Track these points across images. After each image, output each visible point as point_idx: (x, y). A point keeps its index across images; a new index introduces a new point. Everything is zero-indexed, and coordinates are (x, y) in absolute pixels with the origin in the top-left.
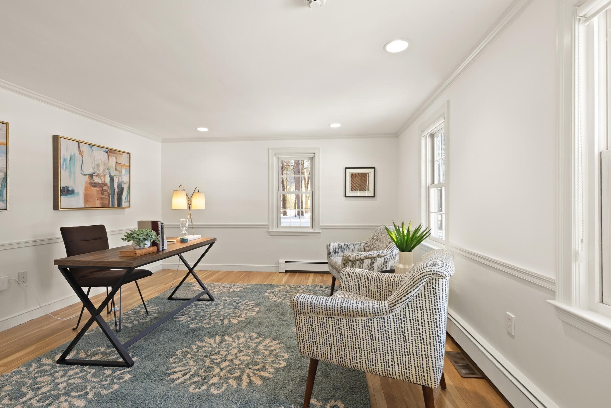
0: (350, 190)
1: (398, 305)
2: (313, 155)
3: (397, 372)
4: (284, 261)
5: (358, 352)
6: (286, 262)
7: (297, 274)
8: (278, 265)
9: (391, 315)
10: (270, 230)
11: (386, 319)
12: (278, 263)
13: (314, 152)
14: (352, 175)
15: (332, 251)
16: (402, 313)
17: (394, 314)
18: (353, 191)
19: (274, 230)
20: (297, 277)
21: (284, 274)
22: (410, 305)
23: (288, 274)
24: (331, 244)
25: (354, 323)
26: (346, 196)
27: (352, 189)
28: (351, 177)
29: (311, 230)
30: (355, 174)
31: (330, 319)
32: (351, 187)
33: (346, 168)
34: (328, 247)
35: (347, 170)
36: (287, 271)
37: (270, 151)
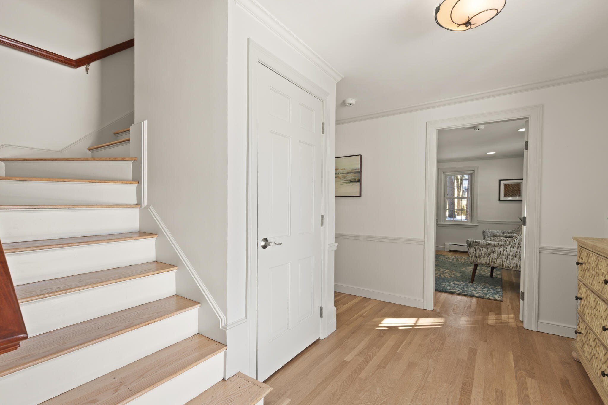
0: (504, 196)
1: (512, 242)
2: (473, 171)
3: (511, 266)
4: (449, 244)
5: (495, 260)
6: (450, 244)
7: (459, 253)
8: (444, 246)
9: (509, 246)
10: (438, 223)
11: (507, 247)
12: (444, 245)
13: (474, 169)
14: (506, 185)
15: (487, 235)
16: (514, 245)
17: (511, 246)
18: (506, 196)
19: (442, 223)
20: (457, 255)
21: (449, 252)
22: (517, 242)
23: (452, 252)
24: (486, 231)
25: (494, 249)
26: (500, 200)
27: (506, 195)
28: (505, 186)
29: (470, 224)
30: (508, 184)
31: (483, 248)
32: (505, 193)
33: (500, 180)
34: (484, 232)
35: (501, 181)
36: (451, 251)
37: (440, 170)
